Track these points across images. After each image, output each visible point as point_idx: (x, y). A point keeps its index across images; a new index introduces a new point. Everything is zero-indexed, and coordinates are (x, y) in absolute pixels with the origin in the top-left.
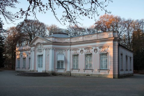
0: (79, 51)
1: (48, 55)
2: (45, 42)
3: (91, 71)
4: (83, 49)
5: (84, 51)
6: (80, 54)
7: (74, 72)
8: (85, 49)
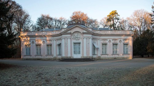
0: (108, 41)
1: (89, 43)
2: (85, 31)
3: (117, 55)
4: (111, 40)
5: (112, 41)
6: (108, 43)
7: (103, 57)
8: (112, 40)
